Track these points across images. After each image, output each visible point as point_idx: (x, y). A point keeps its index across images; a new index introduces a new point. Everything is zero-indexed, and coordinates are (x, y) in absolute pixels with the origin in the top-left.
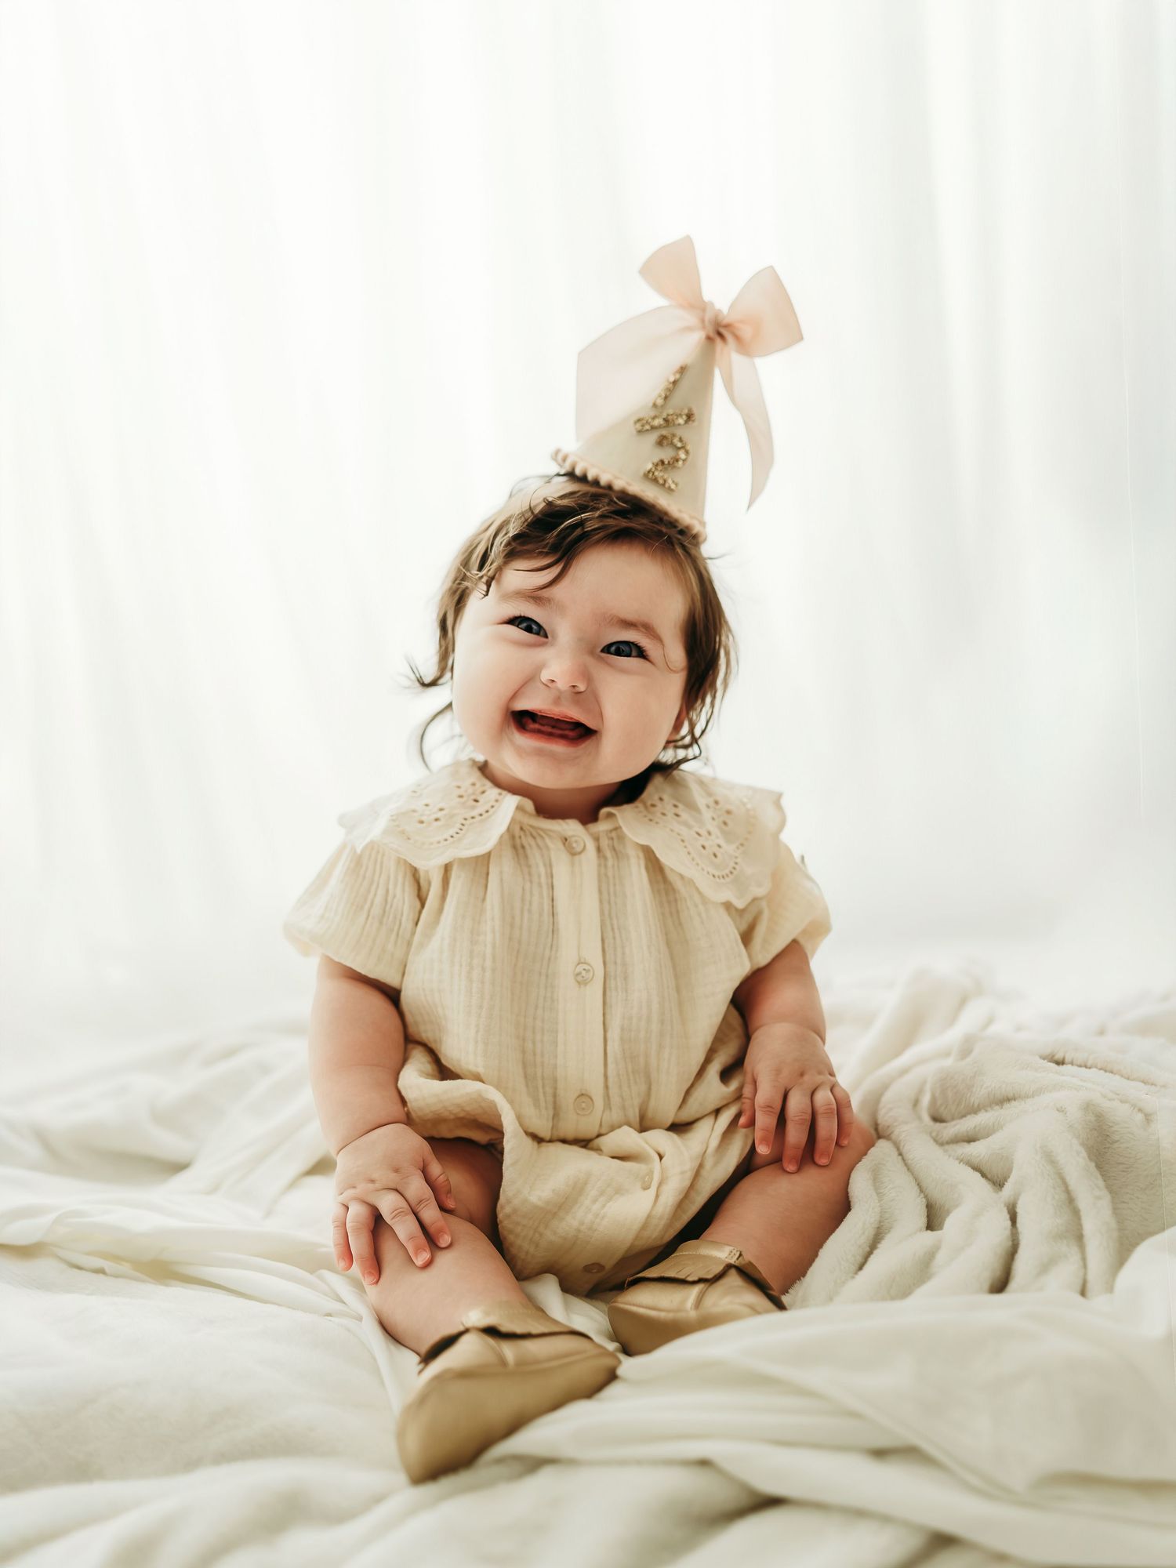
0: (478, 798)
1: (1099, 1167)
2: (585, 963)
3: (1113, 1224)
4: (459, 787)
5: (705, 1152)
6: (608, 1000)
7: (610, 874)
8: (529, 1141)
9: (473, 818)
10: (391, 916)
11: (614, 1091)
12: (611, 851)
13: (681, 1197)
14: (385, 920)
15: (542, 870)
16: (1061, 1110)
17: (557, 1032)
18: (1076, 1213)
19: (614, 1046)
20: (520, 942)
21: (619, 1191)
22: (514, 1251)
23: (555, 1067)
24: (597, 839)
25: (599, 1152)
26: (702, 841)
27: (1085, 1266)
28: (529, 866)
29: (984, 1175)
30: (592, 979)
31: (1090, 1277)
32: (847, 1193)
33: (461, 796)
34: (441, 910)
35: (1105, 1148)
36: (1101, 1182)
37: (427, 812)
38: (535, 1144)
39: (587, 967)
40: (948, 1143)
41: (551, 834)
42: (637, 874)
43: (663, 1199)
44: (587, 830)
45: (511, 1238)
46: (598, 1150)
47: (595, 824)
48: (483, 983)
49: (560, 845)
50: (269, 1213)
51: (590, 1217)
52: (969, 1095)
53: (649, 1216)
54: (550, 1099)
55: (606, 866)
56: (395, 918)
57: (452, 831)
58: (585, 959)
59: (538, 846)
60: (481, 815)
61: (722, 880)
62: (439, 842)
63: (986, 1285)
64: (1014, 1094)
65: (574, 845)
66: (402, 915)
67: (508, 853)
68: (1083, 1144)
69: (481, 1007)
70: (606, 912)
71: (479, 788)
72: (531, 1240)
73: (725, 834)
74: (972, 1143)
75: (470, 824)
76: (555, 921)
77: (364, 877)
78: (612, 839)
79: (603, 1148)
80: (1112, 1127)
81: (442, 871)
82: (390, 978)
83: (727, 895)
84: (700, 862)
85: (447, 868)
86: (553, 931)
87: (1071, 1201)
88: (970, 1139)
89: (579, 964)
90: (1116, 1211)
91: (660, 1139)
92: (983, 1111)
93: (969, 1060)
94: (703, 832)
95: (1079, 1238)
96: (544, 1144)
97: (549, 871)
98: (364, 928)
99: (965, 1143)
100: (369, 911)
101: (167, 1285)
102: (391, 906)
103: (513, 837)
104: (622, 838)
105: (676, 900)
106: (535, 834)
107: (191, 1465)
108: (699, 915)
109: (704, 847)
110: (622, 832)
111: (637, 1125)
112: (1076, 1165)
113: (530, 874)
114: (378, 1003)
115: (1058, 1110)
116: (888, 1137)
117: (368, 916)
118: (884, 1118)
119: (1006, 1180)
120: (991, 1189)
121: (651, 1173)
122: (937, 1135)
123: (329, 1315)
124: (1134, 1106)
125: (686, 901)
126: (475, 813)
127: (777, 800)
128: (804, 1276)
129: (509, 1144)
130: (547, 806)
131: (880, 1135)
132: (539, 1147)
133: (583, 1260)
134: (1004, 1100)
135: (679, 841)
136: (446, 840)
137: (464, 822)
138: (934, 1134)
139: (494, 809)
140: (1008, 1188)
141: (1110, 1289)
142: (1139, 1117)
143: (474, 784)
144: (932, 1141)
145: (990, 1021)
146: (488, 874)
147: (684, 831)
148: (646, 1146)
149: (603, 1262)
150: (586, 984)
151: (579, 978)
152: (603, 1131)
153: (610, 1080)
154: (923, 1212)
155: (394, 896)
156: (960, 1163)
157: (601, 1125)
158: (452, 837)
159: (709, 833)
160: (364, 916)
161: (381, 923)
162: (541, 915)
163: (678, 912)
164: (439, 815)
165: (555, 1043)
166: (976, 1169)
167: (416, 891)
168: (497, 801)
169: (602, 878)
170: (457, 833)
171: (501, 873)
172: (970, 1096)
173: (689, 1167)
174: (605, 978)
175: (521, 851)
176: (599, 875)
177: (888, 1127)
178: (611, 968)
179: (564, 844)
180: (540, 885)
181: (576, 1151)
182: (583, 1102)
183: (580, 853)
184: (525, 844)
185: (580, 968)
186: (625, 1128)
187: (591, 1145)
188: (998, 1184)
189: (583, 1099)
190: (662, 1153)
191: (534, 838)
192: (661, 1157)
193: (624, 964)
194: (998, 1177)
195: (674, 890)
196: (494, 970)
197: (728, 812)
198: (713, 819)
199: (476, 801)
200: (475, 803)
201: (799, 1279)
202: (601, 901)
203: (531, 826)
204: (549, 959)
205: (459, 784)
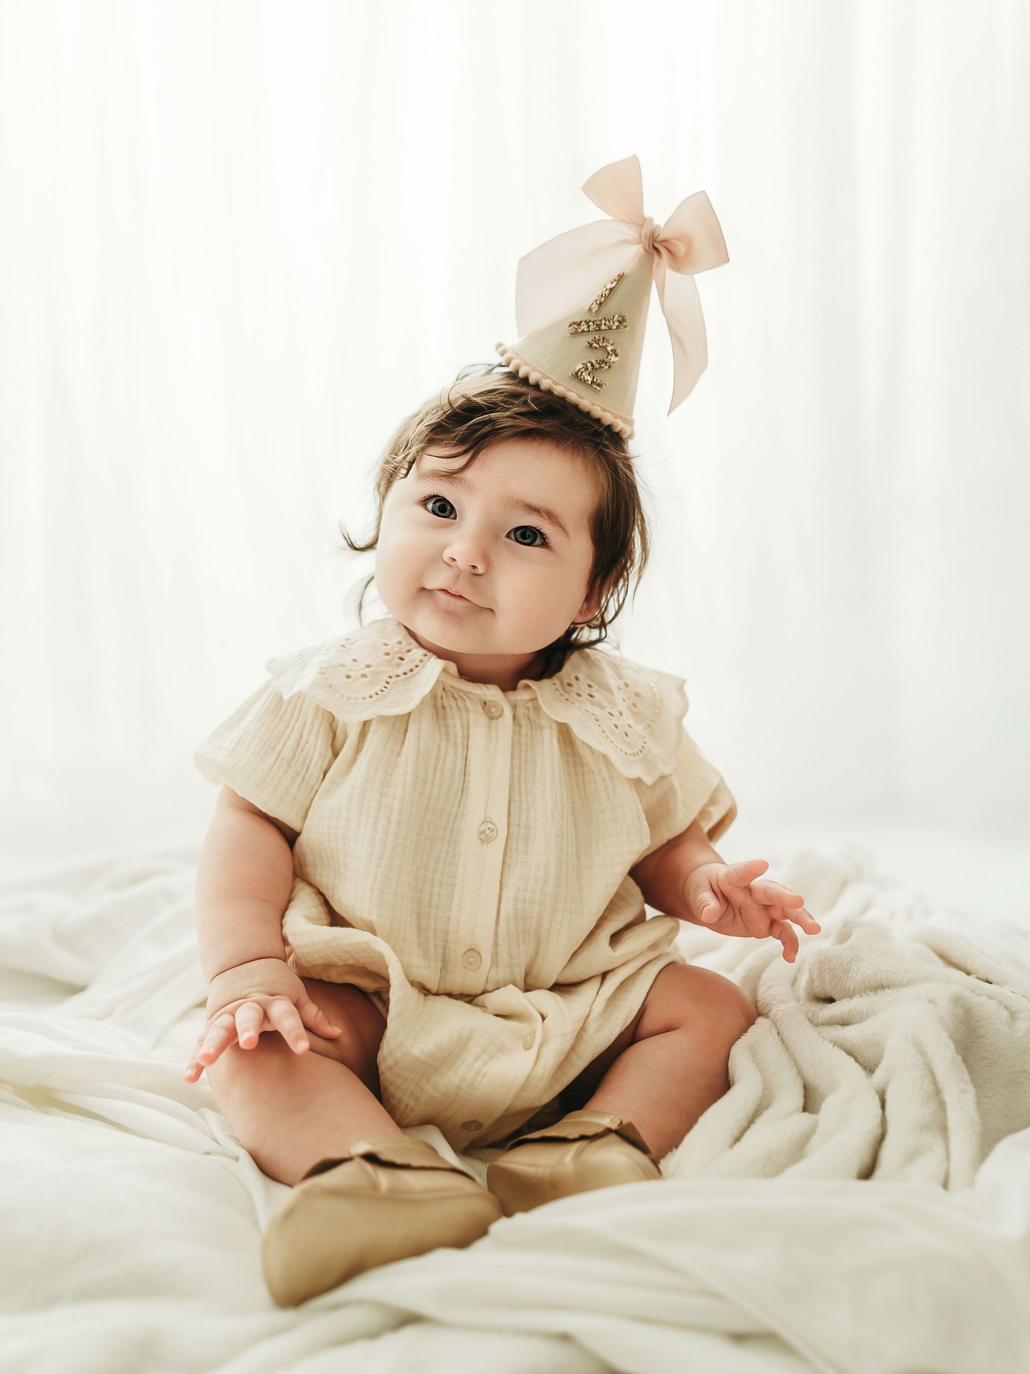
0: (403, 656)
1: (965, 1061)
2: (490, 822)
3: (977, 1118)
4: (386, 645)
5: (588, 1016)
6: (508, 861)
7: (523, 742)
8: (414, 993)
9: (397, 676)
10: (301, 760)
11: (503, 949)
12: (526, 722)
13: (561, 1059)
14: (293, 764)
15: (459, 731)
16: (931, 1001)
17: (454, 885)
18: (942, 1105)
19: (507, 906)
20: (429, 797)
21: (502, 1050)
22: (394, 1102)
23: (449, 919)
24: (514, 707)
25: (483, 1008)
26: (614, 721)
27: (948, 1159)
28: (447, 727)
29: (857, 1060)
30: (495, 837)
31: (953, 1171)
32: (727, 1069)
33: (387, 654)
34: (354, 760)
35: (972, 1042)
36: (966, 1076)
37: (355, 668)
38: (422, 996)
39: (491, 826)
40: (823, 1024)
41: (470, 696)
42: (549, 744)
43: (543, 1060)
44: (506, 697)
45: (392, 1089)
46: (483, 1006)
47: (514, 692)
48: (387, 834)
49: (480, 709)
50: (157, 1044)
51: (471, 1075)
52: (844, 980)
53: (529, 1077)
54: (440, 951)
55: (520, 734)
56: (304, 762)
57: (377, 689)
58: (491, 818)
59: (458, 706)
60: (405, 674)
61: (633, 758)
62: (364, 698)
63: (855, 1172)
64: (888, 982)
65: (493, 710)
66: (311, 762)
67: (429, 712)
68: (951, 1037)
69: (381, 857)
70: (516, 776)
71: (405, 647)
72: (412, 1093)
73: (635, 714)
74: (846, 1027)
75: (395, 683)
76: (466, 779)
77: (281, 719)
78: (528, 709)
79: (488, 1006)
80: (978, 1021)
81: (361, 725)
82: (290, 819)
83: (636, 771)
84: (613, 740)
85: (366, 724)
86: (463, 789)
87: (938, 1092)
88: (844, 1024)
89: (484, 823)
90: (979, 1104)
91: (544, 999)
92: (858, 996)
93: (846, 945)
94: (615, 713)
95: (944, 1130)
96: (431, 997)
97: (466, 732)
98: (271, 768)
99: (840, 1026)
100: (280, 753)
101: (47, 1113)
102: (302, 751)
103: (435, 697)
104: (537, 709)
105: (583, 773)
106: (456, 695)
107: (50, 1300)
108: (606, 789)
109: (616, 727)
110: (538, 703)
111: (521, 984)
112: (944, 1056)
113: (447, 734)
114: (274, 841)
115: (929, 1001)
116: (765, 1015)
117: (279, 756)
118: (764, 995)
119: (876, 1065)
120: (864, 1075)
121: (533, 1033)
122: (813, 1015)
123: (208, 1153)
124: (1000, 1002)
125: (594, 773)
126: (400, 671)
127: (681, 686)
128: (677, 1147)
129: (395, 995)
130: (470, 673)
131: (759, 1014)
132: (425, 1000)
133: (462, 1117)
134: (878, 987)
135: (594, 720)
136: (371, 697)
137: (389, 680)
138: (810, 1014)
139: (418, 669)
140: (879, 1074)
141: (971, 1183)
142: (1005, 1014)
143: (400, 643)
144: (808, 1022)
145: (867, 907)
146: (406, 730)
147: (598, 711)
148: (530, 1007)
149: (481, 1120)
150: (488, 843)
151: (483, 836)
152: (489, 987)
153: (501, 938)
154: (801, 1092)
155: (307, 742)
156: (834, 1046)
157: (487, 981)
158: (377, 694)
159: (621, 714)
160: (274, 757)
161: (289, 765)
162: (453, 773)
163: (584, 784)
164: (366, 671)
165: (451, 898)
166: (850, 1053)
167: (330, 741)
168: (421, 661)
169: (515, 743)
170: (382, 691)
171: (420, 730)
172: (846, 981)
173: (571, 1028)
174: (507, 838)
175: (441, 711)
176: (513, 741)
177: (767, 1004)
178: (514, 829)
179: (484, 708)
180: (456, 745)
181: (460, 1005)
182: (472, 957)
183: (498, 718)
184: (446, 704)
185: (484, 827)
186: (511, 987)
187: (476, 1000)
188: (870, 1069)
189: (472, 954)
190: (545, 1014)
191: (455, 699)
192: (543, 1018)
193: (527, 828)
194: (869, 1063)
195: (582, 764)
196: (399, 823)
197: (637, 695)
198: (624, 700)
199: (401, 659)
200: (400, 661)
201: (671, 1150)
202: (512, 765)
203: (453, 687)
204: (456, 816)
205: (386, 641)
